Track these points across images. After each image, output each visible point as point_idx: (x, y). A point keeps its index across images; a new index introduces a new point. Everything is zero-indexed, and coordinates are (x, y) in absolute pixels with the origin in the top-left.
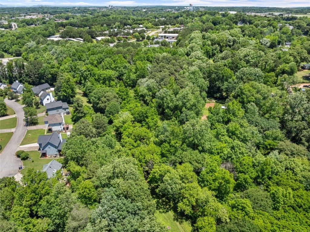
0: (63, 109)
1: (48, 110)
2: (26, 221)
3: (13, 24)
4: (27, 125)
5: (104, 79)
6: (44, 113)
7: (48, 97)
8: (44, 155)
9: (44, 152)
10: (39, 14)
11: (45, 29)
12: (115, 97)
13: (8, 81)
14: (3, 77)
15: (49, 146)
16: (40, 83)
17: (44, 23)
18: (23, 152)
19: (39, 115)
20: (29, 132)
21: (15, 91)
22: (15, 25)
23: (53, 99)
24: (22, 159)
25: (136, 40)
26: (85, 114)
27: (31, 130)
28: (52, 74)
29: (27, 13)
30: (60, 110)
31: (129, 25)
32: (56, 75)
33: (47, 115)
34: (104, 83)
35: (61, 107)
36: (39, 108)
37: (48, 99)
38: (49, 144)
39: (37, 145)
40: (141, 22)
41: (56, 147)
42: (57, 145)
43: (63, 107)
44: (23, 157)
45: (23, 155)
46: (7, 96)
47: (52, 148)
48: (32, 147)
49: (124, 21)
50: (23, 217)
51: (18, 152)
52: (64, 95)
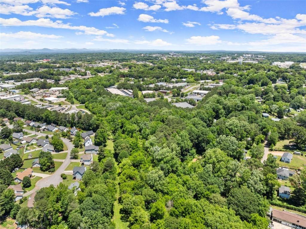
0: (95, 151)
1: (86, 150)
2: (54, 203)
3: (88, 72)
4: (71, 158)
5: (129, 131)
6: (84, 152)
7: (88, 141)
8: (75, 178)
9: (75, 176)
10: (110, 61)
11: (108, 80)
12: (127, 147)
13: (70, 125)
14: (68, 122)
15: (78, 173)
16: (89, 130)
17: (111, 72)
18: (65, 174)
19: (80, 153)
20: (71, 163)
21: (72, 134)
22: (89, 73)
23: (91, 143)
24: (63, 179)
25: (172, 95)
26: (105, 157)
27: (73, 162)
28: (96, 125)
29: (101, 60)
30: (93, 151)
31: (176, 78)
32: (99, 125)
33: (85, 154)
34: (128, 134)
35: (93, 150)
36: (82, 148)
37: (88, 143)
38: (78, 172)
39: (72, 172)
40: (186, 76)
41: (81, 175)
42: (82, 174)
43: (95, 150)
44: (64, 177)
45: (64, 176)
46: (66, 137)
47: (79, 175)
48: (70, 173)
49: (172, 75)
50: (53, 201)
51: (62, 174)
52: (98, 141)
